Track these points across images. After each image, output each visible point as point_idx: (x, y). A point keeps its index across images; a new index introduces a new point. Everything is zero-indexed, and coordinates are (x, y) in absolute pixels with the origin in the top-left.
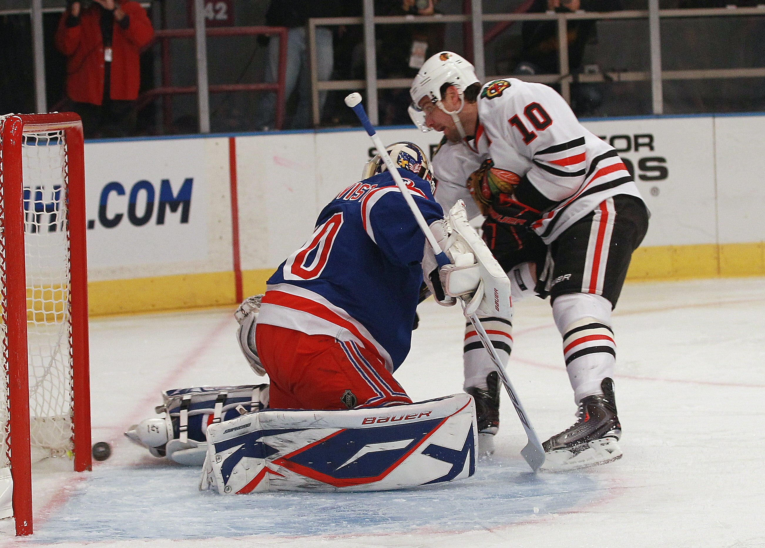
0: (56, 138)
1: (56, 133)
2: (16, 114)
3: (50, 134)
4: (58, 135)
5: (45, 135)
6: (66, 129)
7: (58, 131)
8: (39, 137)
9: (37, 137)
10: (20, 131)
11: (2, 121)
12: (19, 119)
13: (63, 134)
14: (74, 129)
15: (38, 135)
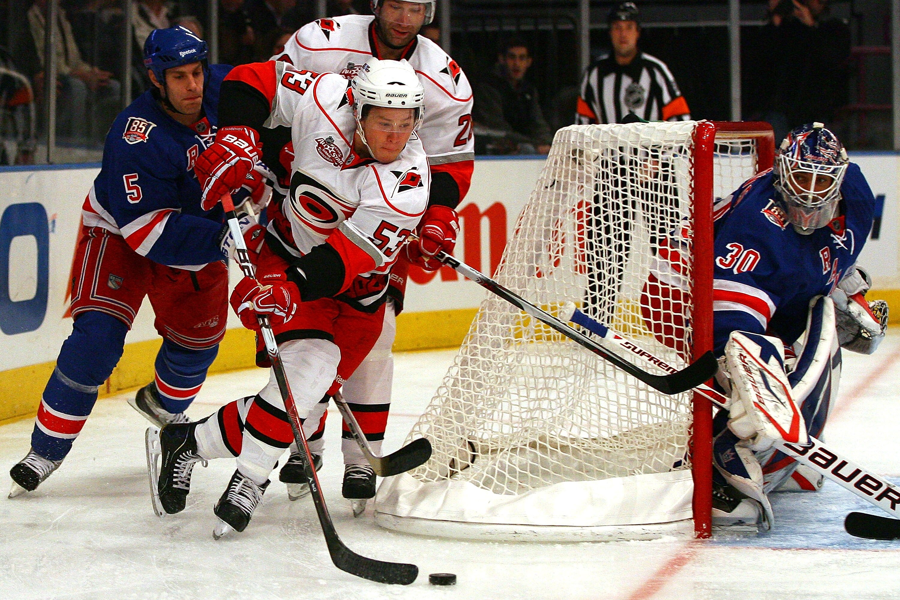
0: (749, 148)
1: (748, 143)
2: (709, 120)
3: (743, 143)
4: (750, 145)
5: (737, 143)
6: (757, 138)
7: (750, 140)
8: (731, 145)
9: (730, 145)
10: (712, 137)
11: (695, 126)
12: (711, 126)
13: (755, 143)
14: (765, 139)
15: (731, 143)
